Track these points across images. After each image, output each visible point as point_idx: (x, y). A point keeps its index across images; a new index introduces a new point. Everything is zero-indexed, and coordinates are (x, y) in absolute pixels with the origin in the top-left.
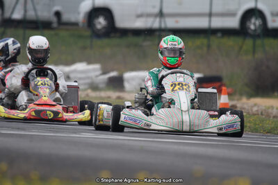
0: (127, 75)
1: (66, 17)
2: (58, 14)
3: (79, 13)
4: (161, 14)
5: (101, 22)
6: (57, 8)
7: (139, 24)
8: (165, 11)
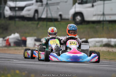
0: (89, 40)
1: (64, 16)
2: (61, 15)
3: (69, 15)
4: (103, 14)
5: (78, 18)
6: (60, 13)
7: (94, 19)
8: (105, 13)
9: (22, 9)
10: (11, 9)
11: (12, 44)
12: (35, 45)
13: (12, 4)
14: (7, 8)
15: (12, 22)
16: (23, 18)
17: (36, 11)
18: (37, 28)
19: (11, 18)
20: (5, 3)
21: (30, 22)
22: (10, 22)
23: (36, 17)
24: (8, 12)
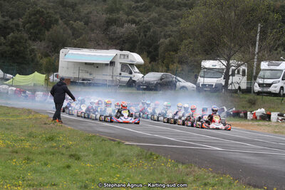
9: (269, 85)
10: (260, 85)
11: (258, 118)
12: (278, 119)
13: (261, 81)
14: (256, 84)
15: (259, 97)
16: (270, 94)
17: (282, 88)
18: (281, 104)
19: (259, 93)
20: (255, 79)
21: (275, 98)
22: (258, 97)
23: (282, 93)
24: (257, 88)
